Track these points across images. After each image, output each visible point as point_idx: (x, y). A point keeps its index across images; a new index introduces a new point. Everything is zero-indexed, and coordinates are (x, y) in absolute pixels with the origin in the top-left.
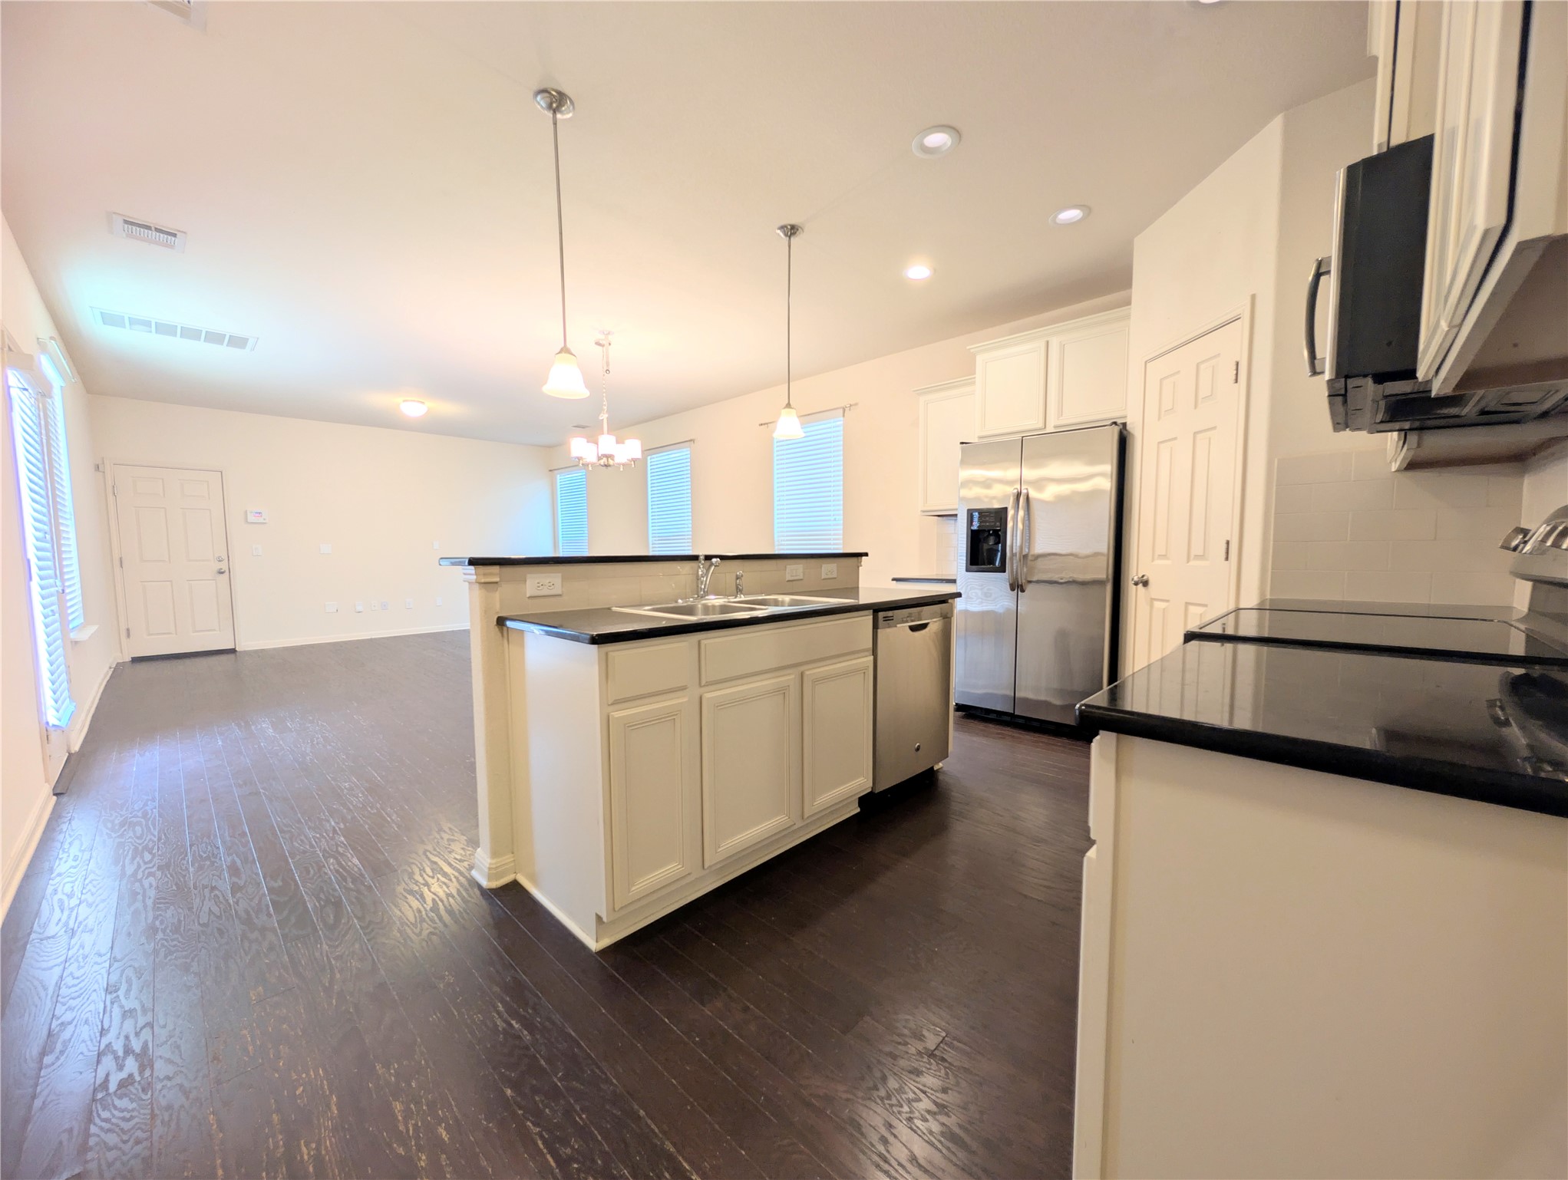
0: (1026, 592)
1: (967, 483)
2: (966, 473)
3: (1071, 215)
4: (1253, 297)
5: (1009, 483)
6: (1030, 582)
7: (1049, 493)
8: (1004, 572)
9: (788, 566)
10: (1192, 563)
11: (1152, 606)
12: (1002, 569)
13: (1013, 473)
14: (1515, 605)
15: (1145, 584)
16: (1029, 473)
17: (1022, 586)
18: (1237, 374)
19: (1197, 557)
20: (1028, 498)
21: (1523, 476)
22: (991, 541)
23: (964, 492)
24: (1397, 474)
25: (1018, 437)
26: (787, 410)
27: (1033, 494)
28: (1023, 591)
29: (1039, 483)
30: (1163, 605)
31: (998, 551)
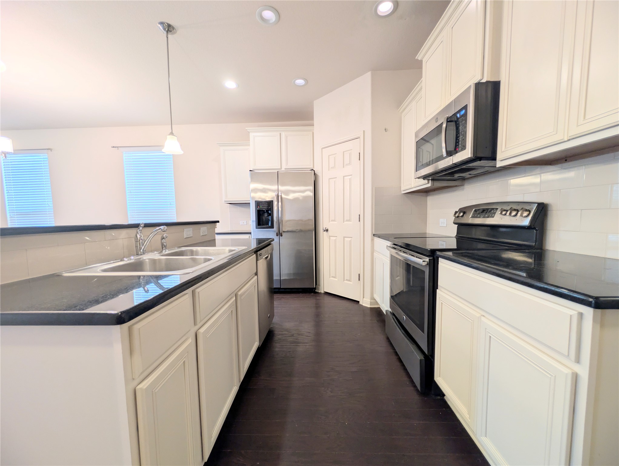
0: (283, 236)
1: (255, 190)
2: (253, 186)
3: (300, 82)
4: (364, 131)
5: (273, 191)
6: (284, 232)
7: (291, 196)
8: (273, 228)
9: (185, 229)
10: (345, 223)
11: (330, 239)
12: (272, 227)
13: (275, 187)
14: (427, 232)
15: (327, 230)
16: (281, 188)
17: (281, 234)
18: (359, 157)
19: (347, 220)
20: (282, 198)
21: (427, 197)
22: (266, 215)
23: (253, 195)
24: (403, 194)
25: (276, 171)
26: (171, 136)
27: (283, 196)
28: (282, 236)
29: (287, 192)
30: (334, 238)
31: (269, 220)
